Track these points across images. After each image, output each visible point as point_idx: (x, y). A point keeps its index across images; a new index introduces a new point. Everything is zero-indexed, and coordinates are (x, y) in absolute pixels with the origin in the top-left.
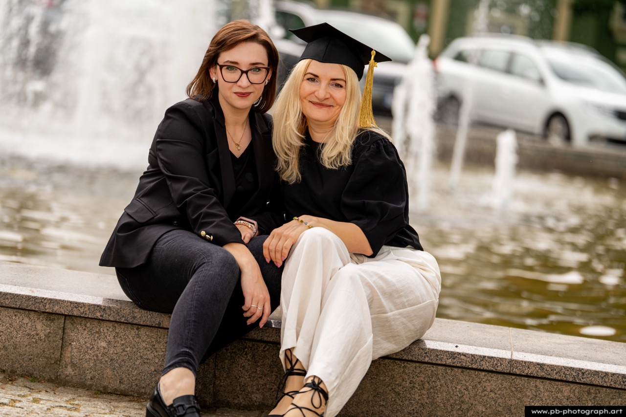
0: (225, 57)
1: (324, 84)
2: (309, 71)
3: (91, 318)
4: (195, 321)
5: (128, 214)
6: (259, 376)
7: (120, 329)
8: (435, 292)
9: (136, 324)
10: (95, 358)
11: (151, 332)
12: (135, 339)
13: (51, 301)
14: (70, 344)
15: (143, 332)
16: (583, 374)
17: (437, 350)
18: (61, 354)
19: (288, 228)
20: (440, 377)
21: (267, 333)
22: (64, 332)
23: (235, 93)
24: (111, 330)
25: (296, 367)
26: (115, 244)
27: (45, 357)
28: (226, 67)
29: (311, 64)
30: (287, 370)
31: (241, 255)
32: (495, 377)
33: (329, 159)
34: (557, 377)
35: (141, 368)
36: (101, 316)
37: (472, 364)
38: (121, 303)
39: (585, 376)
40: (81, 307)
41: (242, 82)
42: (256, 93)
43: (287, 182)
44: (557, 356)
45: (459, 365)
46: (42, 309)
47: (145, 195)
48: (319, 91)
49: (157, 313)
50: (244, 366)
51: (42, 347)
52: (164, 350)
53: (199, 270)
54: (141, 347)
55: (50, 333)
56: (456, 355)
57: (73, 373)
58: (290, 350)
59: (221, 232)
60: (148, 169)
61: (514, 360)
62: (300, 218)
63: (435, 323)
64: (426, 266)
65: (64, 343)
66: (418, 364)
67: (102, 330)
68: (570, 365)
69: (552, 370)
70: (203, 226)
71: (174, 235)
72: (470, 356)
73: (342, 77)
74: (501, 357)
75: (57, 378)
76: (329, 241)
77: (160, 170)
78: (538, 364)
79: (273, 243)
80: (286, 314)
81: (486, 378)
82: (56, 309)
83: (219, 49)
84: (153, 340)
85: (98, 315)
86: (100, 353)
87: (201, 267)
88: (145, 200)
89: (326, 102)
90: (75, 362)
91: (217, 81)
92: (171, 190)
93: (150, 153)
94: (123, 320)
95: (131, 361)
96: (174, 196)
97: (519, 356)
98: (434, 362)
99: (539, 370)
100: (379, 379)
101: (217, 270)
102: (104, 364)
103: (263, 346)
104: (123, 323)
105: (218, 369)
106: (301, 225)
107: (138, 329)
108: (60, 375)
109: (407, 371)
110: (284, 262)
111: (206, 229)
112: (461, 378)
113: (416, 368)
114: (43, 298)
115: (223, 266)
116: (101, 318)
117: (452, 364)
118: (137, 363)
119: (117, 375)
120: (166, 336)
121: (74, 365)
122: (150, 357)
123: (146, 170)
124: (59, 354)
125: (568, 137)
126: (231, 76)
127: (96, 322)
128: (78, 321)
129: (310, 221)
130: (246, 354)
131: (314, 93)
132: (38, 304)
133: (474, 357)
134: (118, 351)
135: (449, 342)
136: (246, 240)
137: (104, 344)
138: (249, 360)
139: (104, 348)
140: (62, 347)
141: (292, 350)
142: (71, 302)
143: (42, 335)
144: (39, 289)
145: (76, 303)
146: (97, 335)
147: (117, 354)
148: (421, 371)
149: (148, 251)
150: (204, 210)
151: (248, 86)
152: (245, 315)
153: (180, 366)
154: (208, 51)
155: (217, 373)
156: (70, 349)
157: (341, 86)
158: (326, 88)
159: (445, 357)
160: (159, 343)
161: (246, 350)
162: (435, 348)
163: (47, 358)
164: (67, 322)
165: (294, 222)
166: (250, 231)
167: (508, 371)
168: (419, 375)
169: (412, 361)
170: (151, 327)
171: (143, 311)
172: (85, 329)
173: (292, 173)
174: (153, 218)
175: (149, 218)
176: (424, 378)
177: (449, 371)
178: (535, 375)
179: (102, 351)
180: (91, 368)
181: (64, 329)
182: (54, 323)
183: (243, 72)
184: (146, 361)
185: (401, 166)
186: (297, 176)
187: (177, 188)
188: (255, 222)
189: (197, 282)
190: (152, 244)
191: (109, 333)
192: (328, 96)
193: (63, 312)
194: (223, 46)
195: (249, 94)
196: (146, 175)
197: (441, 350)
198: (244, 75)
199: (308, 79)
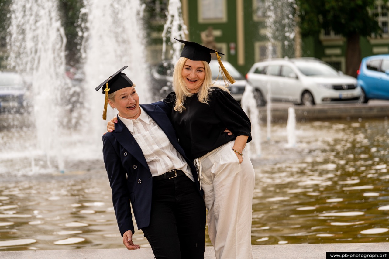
1: (194, 71)
2: (186, 64)
29: (187, 61)
48: (191, 74)
73: (203, 67)
125: (313, 102)
131: (189, 75)
157: (202, 71)
158: (195, 72)
199: (186, 68)
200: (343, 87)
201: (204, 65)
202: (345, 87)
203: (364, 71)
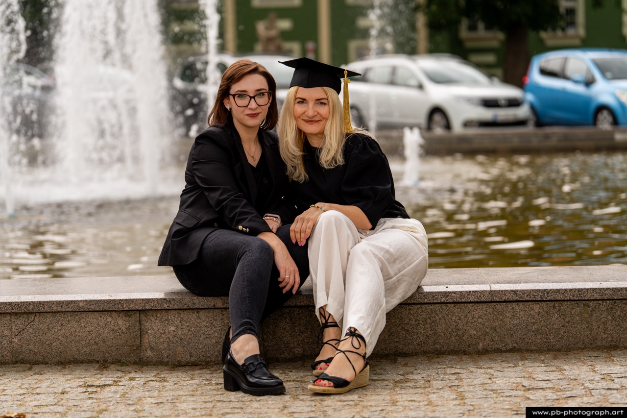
0: (235, 88)
1: (311, 104)
2: (298, 96)
3: (161, 310)
4: (249, 297)
5: (177, 223)
6: (298, 334)
7: (184, 315)
8: (425, 248)
9: (196, 309)
10: (168, 340)
11: (209, 313)
12: (197, 321)
13: (127, 301)
14: (147, 332)
15: (202, 314)
16: (548, 293)
17: (432, 292)
18: (141, 341)
19: (308, 213)
20: (438, 313)
21: (299, 300)
22: (140, 324)
23: (247, 115)
24: (177, 316)
25: (329, 321)
26: (170, 248)
27: (128, 346)
28: (237, 96)
29: (299, 90)
30: (323, 324)
31: (272, 240)
32: (480, 306)
33: (326, 162)
34: (528, 299)
35: (205, 341)
36: (168, 307)
37: (461, 299)
38: (181, 294)
39: (550, 295)
40: (151, 302)
41: (251, 105)
42: (263, 113)
43: (298, 182)
44: (524, 282)
45: (451, 301)
46: (121, 308)
47: (188, 207)
48: (308, 111)
49: (211, 298)
50: (285, 328)
51: (125, 338)
52: (220, 325)
53: (243, 257)
54: (202, 326)
55: (129, 326)
56: (448, 294)
57: (152, 355)
58: (322, 308)
59: (254, 225)
60: (186, 187)
61: (493, 291)
62: (316, 205)
63: (428, 273)
64: (415, 228)
65: (142, 332)
66: (419, 306)
67: (170, 317)
68: (536, 288)
69: (523, 294)
70: (239, 222)
71: (216, 234)
72: (459, 293)
73: (325, 96)
74: (482, 290)
75: (140, 360)
76: (341, 220)
77: (199, 185)
78: (512, 291)
79: (297, 227)
80: (316, 280)
81: (473, 308)
82: (132, 306)
83: (230, 82)
84: (211, 319)
85: (165, 306)
86: (171, 336)
87: (244, 255)
88: (189, 210)
89: (314, 119)
90: (153, 346)
91: (230, 109)
92: (209, 199)
93: (186, 174)
94: (185, 307)
95: (196, 338)
96: (212, 202)
97: (496, 287)
98: (432, 302)
99: (514, 296)
100: (391, 322)
101: (258, 255)
102: (175, 344)
103: (298, 310)
104: (185, 309)
105: (265, 334)
106: (317, 210)
107: (198, 312)
108: (142, 358)
109: (412, 312)
110: (307, 240)
111: (242, 224)
112: (454, 311)
113: (418, 309)
114: (120, 300)
115: (261, 251)
116: (168, 308)
117: (445, 301)
118: (201, 339)
119: (187, 350)
120: (220, 315)
121: (152, 348)
122: (211, 333)
123: (184, 188)
124: (139, 341)
126: (242, 102)
127: (164, 312)
128: (150, 313)
129: (324, 206)
130: (285, 319)
131: (304, 113)
132: (117, 305)
133: (462, 293)
134: (185, 332)
135: (440, 285)
136: (274, 230)
137: (173, 328)
138: (288, 323)
139: (174, 331)
140: (140, 336)
141: (324, 308)
142: (143, 300)
143: (124, 329)
144: (115, 294)
145: (147, 299)
146: (167, 322)
147: (184, 334)
148: (423, 311)
149: (198, 249)
150: (238, 210)
151: (257, 108)
152: (281, 286)
153: (245, 333)
154: (221, 87)
155: (265, 336)
156: (147, 336)
157: (325, 104)
158: (313, 107)
159: (440, 297)
160: (216, 320)
161: (285, 315)
162: (431, 291)
163: (130, 346)
164: (142, 315)
165: (312, 209)
166: (276, 223)
167: (490, 300)
168: (421, 314)
169: (414, 304)
170: (207, 309)
171: (200, 298)
172: (156, 319)
173: (300, 174)
174: (198, 223)
175: (195, 223)
176: (426, 316)
177: (444, 307)
178: (511, 300)
179: (172, 334)
180: (166, 349)
181: (140, 321)
182: (132, 318)
183: (251, 98)
184: (207, 336)
185: (384, 157)
186: (305, 176)
187: (214, 196)
188: (278, 216)
189: (244, 267)
190: (200, 243)
191: (176, 319)
192: (316, 114)
193: (138, 308)
194: (233, 79)
195: (258, 114)
196: (185, 192)
197: (436, 292)
198: (253, 100)
199: (298, 102)
200: (499, 103)
201: (327, 94)
202: (503, 102)
203: (535, 77)
